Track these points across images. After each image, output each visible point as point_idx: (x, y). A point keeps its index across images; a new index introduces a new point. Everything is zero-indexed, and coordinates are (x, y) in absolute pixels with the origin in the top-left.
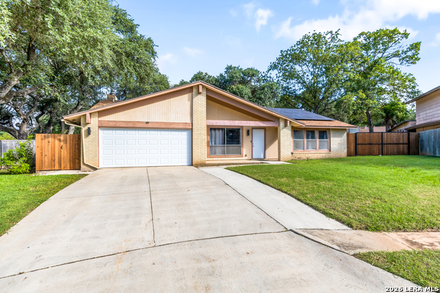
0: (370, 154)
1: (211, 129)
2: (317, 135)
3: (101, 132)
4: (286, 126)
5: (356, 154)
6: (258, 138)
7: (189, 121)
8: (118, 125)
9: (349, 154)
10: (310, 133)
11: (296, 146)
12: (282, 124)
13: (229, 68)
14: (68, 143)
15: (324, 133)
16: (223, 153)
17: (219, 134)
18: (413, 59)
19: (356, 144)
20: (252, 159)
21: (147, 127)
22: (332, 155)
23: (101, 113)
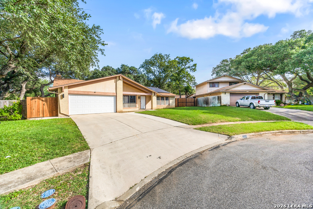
0: (183, 106)
1: (125, 96)
2: (165, 99)
3: (69, 96)
4: (155, 95)
5: (178, 106)
6: (143, 100)
7: (115, 92)
8: (79, 93)
9: (176, 107)
10: (162, 98)
11: (158, 104)
12: (153, 94)
13: (123, 66)
14: (48, 103)
15: (167, 98)
16: (129, 106)
17: (126, 98)
18: (194, 70)
19: (178, 102)
20: (141, 109)
21: (94, 94)
22: (170, 107)
23: (69, 87)
